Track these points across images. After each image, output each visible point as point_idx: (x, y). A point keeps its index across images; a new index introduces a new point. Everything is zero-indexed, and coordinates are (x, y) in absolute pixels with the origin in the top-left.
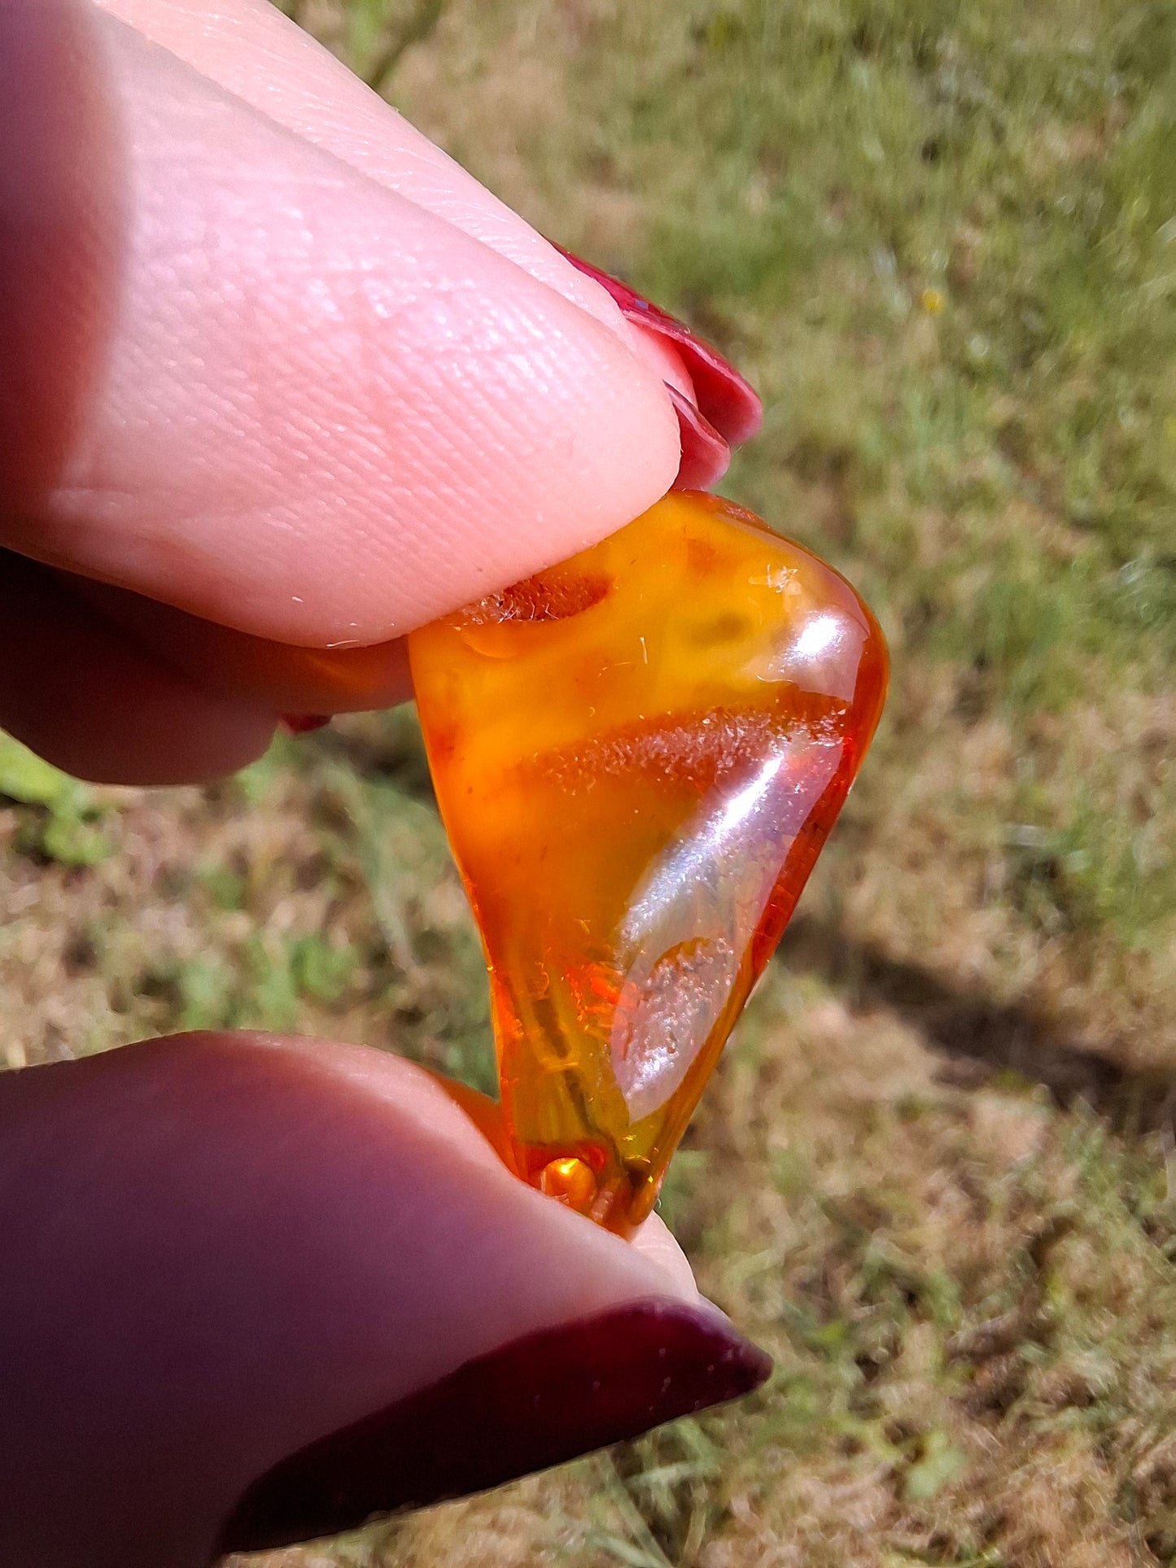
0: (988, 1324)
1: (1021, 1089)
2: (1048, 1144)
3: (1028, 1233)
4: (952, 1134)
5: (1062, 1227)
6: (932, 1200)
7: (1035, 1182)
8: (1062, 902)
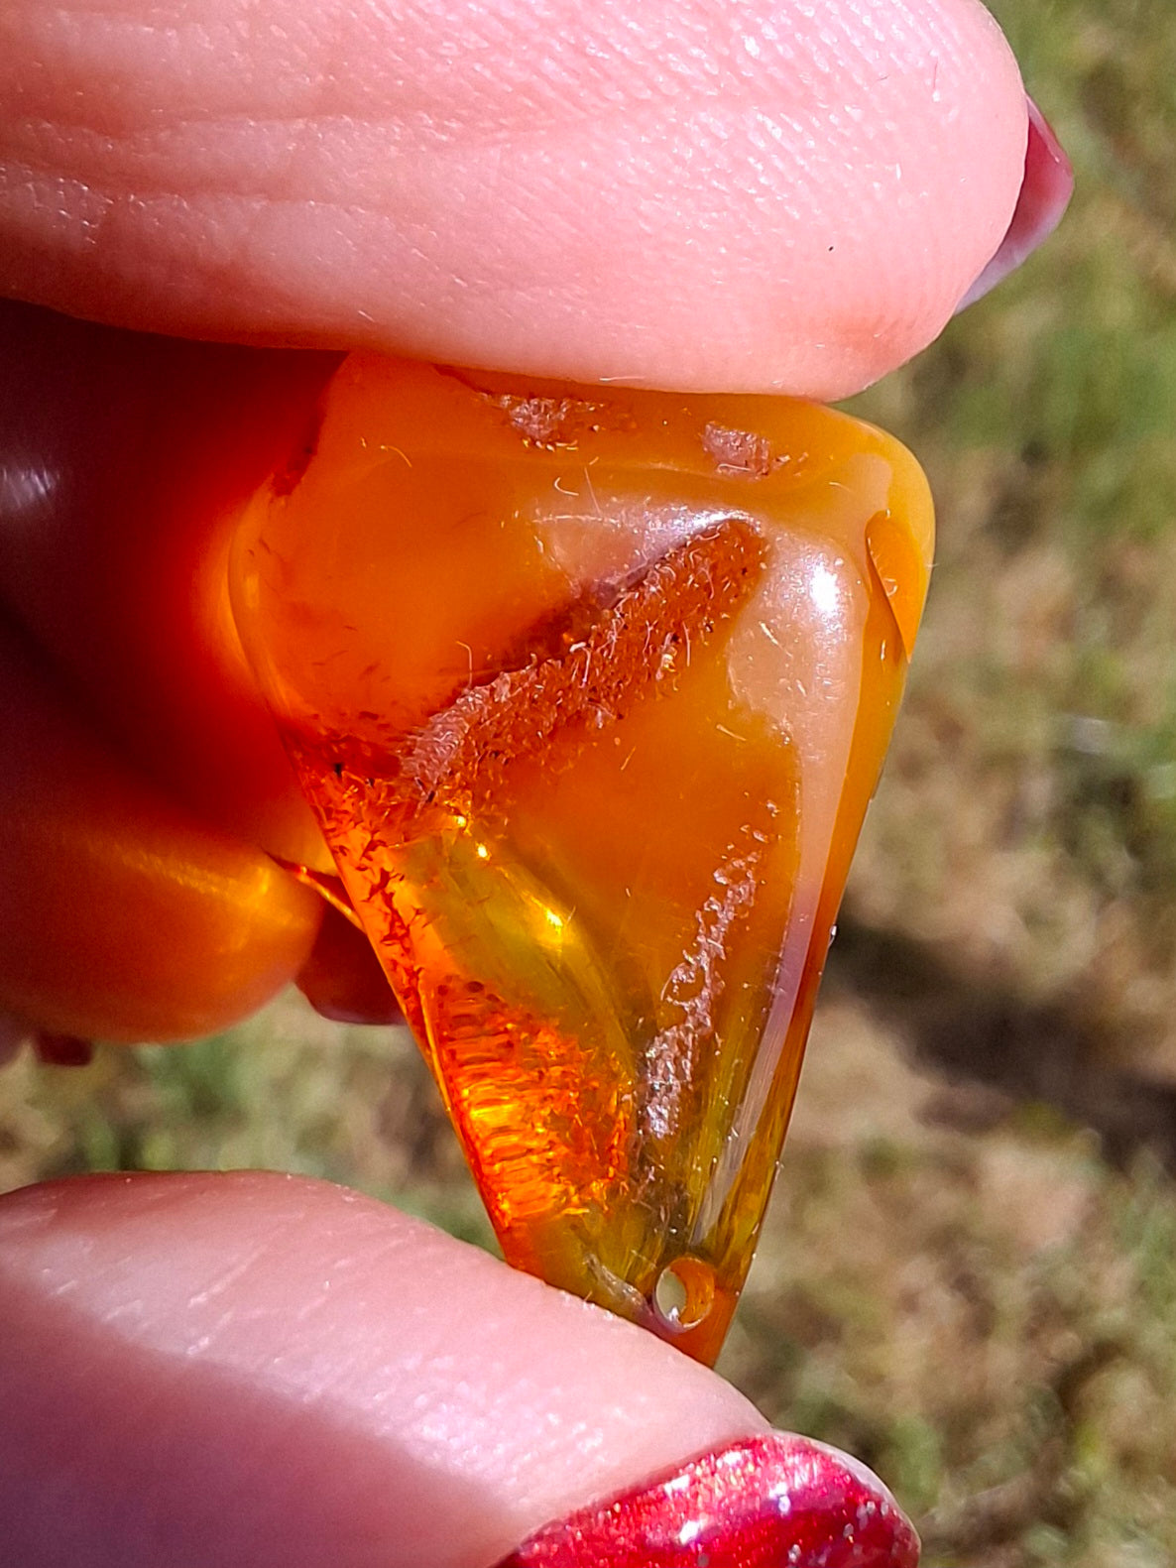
0: (984, 1498)
1: (1056, 1135)
2: (1093, 1221)
3: (1052, 1360)
4: (942, 1202)
5: (1105, 1353)
6: (909, 1303)
7: (1070, 1281)
8: (1137, 845)
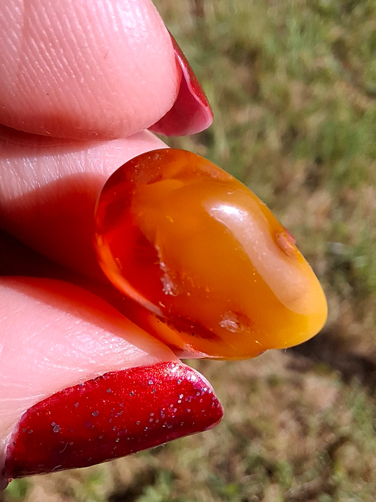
0: (306, 485)
1: (328, 372)
2: (339, 400)
3: (327, 442)
4: (292, 394)
5: (343, 440)
6: (283, 425)
7: (332, 418)
8: (352, 282)
